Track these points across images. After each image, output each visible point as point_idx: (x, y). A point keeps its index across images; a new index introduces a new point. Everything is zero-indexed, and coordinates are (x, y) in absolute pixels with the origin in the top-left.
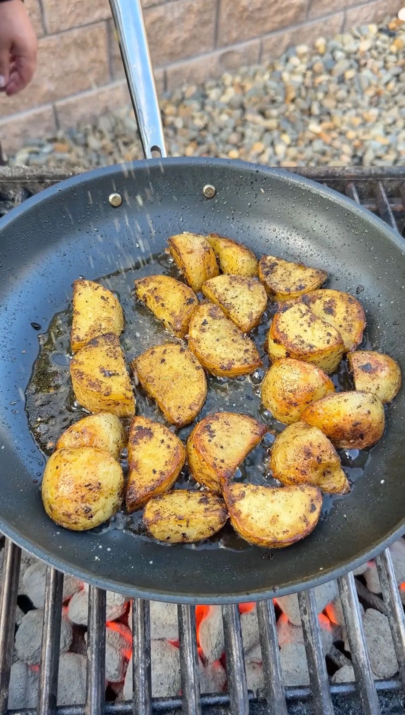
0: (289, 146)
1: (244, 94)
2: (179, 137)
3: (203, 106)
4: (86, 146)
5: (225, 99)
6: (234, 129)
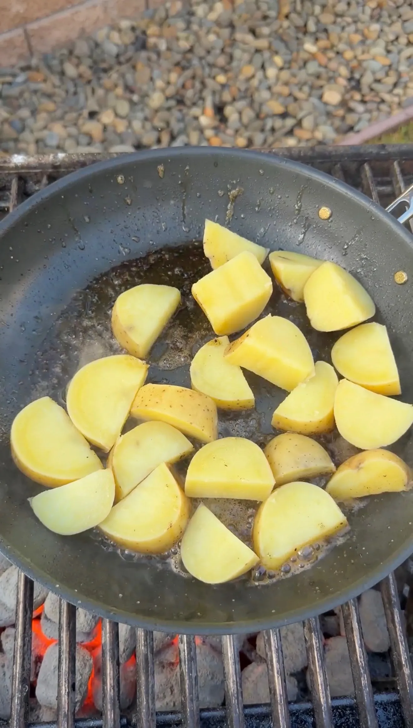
0: (281, 69)
1: (234, 10)
2: (162, 61)
3: (189, 24)
4: (62, 73)
5: (213, 16)
6: (223, 50)
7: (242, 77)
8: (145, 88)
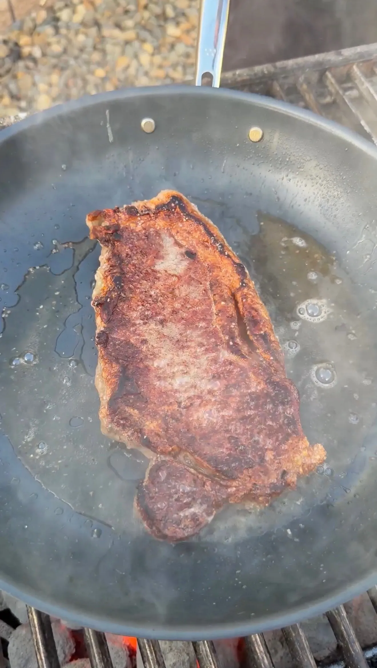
0: (153, 55)
1: (95, 9)
2: (40, 66)
3: (57, 29)
5: (78, 18)
6: (95, 48)
7: (119, 68)
8: (30, 93)
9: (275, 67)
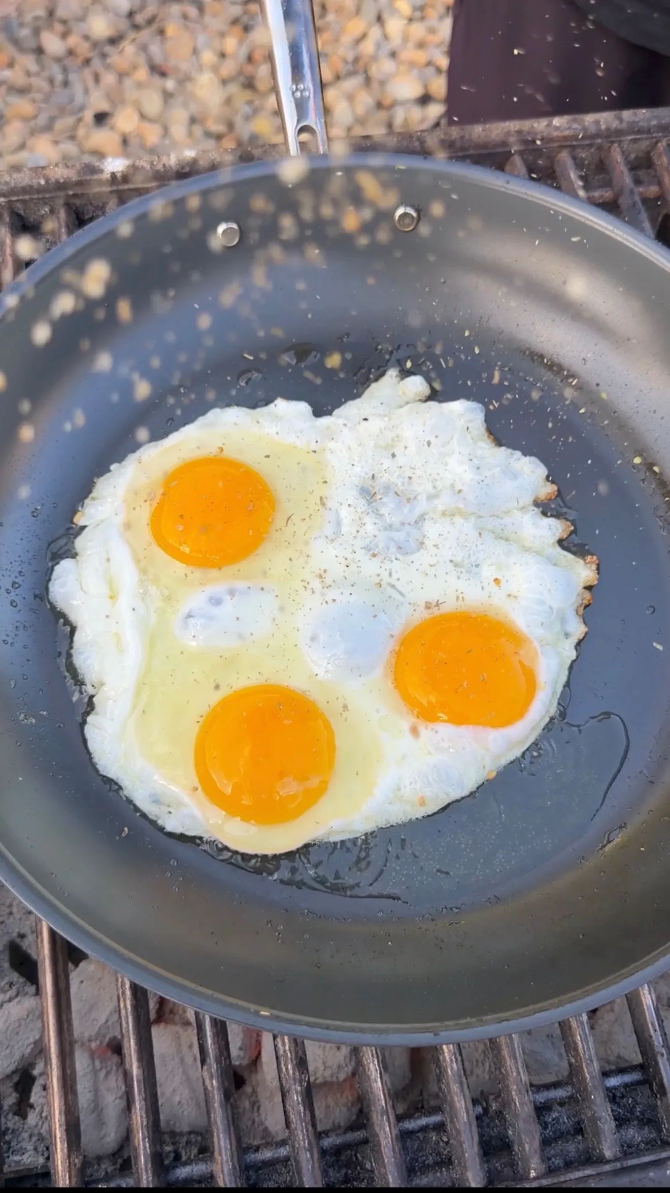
0: (411, 20)
2: (207, 19)
4: (39, 51)
7: (346, 39)
8: (184, 66)
9: (621, 120)
